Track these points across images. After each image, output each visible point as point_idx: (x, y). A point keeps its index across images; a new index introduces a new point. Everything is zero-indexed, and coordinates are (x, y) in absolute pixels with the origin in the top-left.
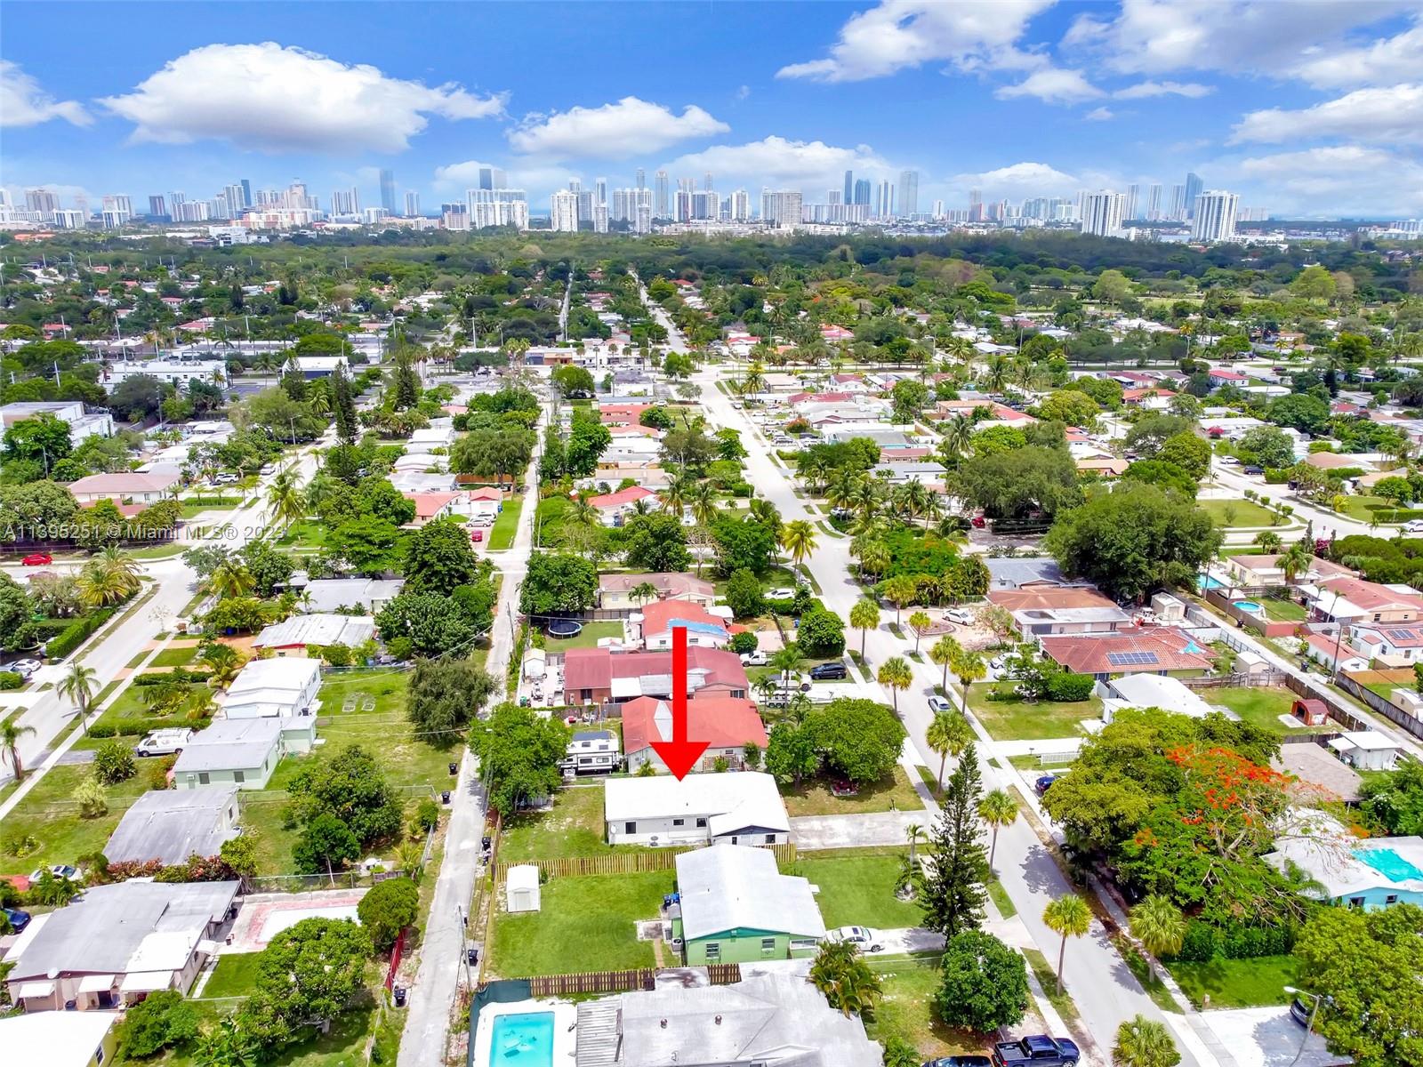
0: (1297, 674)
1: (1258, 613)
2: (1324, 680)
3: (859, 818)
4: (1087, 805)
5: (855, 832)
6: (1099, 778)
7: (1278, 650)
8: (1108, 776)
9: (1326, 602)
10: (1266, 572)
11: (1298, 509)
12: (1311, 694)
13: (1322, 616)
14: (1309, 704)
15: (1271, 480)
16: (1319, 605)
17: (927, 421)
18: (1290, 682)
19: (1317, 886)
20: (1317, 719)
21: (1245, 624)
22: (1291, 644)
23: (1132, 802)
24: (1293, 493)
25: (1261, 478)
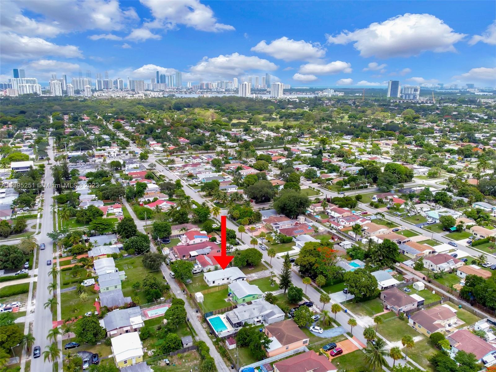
0: (330, 231)
1: (319, 217)
2: (335, 231)
3: (257, 273)
4: (304, 261)
5: (257, 276)
6: (305, 256)
7: (325, 226)
8: (307, 256)
9: (333, 214)
10: (319, 208)
11: (322, 190)
12: (334, 235)
13: (333, 217)
14: (334, 237)
15: (313, 182)
16: (331, 215)
17: (224, 171)
18: (329, 232)
19: (344, 270)
20: (336, 240)
21: (317, 221)
22: (328, 224)
23: (312, 259)
24: (319, 185)
25: (311, 182)
